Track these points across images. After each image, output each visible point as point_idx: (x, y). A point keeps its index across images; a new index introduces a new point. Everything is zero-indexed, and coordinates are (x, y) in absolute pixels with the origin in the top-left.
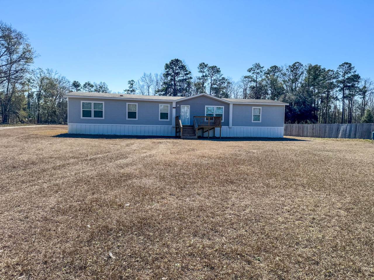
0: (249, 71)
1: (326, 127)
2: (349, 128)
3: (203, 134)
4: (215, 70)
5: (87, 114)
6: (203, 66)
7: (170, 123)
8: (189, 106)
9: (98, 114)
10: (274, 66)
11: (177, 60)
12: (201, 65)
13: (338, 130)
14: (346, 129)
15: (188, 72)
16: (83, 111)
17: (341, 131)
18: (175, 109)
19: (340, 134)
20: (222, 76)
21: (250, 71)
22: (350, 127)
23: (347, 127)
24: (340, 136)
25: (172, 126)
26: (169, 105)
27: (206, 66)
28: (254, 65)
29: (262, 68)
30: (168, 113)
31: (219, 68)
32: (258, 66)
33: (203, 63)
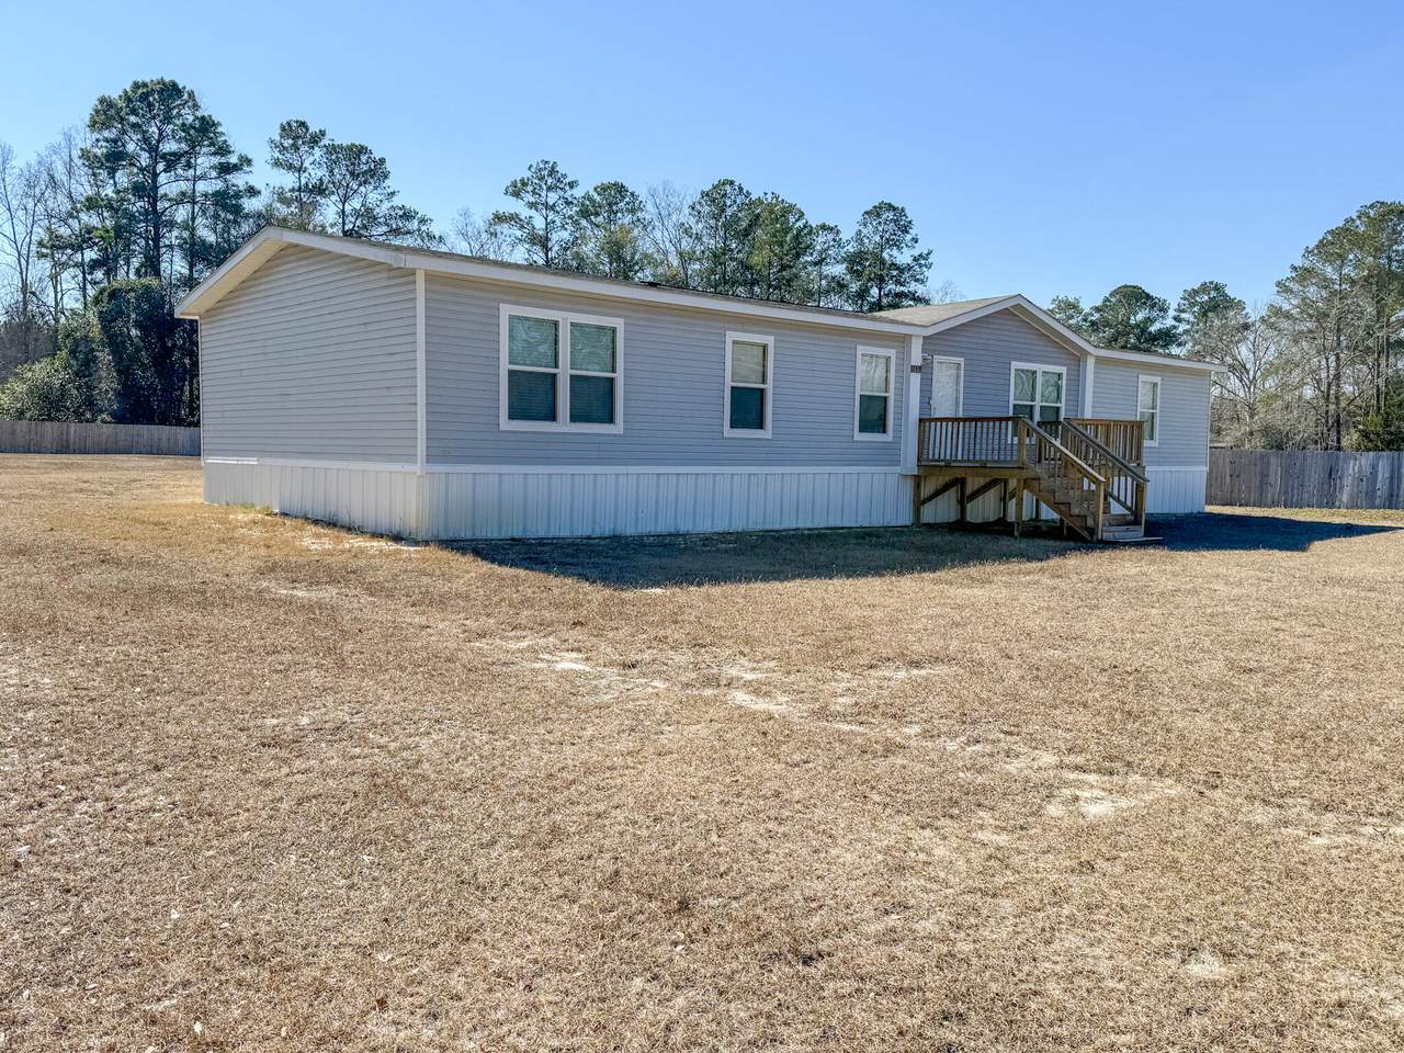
0: (516, 191)
1: (1268, 463)
2: (1388, 469)
4: (360, 166)
5: (532, 396)
6: (297, 135)
7: (889, 455)
8: (961, 360)
10: (615, 185)
12: (286, 129)
13: (1330, 474)
14: (1374, 474)
15: (233, 159)
16: (512, 373)
17: (1348, 481)
18: (919, 375)
19: (1347, 490)
20: (397, 201)
21: (516, 194)
22: (1393, 464)
23: (1374, 467)
24: (1345, 498)
25: (898, 469)
27: (315, 140)
28: (533, 170)
29: (571, 187)
30: (885, 398)
31: (382, 161)
32: (549, 176)
33: (297, 122)
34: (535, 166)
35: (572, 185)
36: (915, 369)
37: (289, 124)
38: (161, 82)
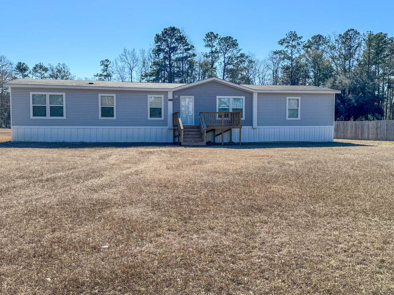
0: (281, 43)
3: (214, 139)
4: (230, 43)
6: (211, 37)
7: (164, 123)
8: (193, 97)
9: (57, 111)
10: (318, 36)
11: (173, 29)
12: (208, 35)
15: (189, 47)
16: (34, 107)
18: (172, 102)
20: (241, 52)
21: (282, 44)
25: (167, 127)
26: (162, 96)
27: (216, 37)
29: (300, 39)
30: (161, 108)
31: (236, 40)
32: (294, 36)
33: (211, 32)
34: (288, 34)
35: (300, 38)
36: (170, 100)
37: (208, 34)
38: (171, 28)
